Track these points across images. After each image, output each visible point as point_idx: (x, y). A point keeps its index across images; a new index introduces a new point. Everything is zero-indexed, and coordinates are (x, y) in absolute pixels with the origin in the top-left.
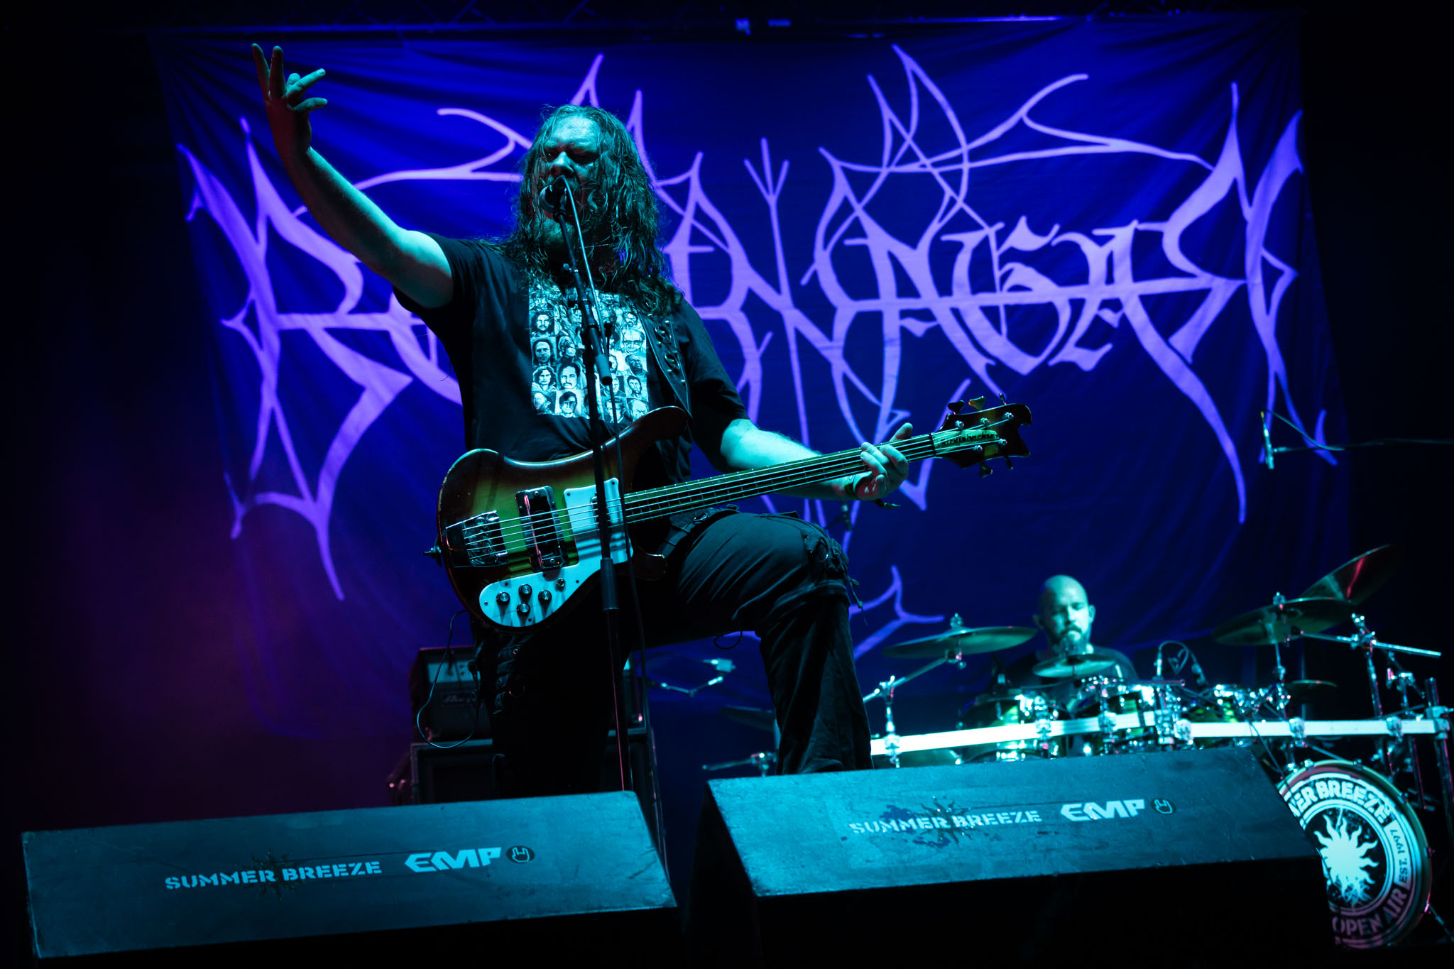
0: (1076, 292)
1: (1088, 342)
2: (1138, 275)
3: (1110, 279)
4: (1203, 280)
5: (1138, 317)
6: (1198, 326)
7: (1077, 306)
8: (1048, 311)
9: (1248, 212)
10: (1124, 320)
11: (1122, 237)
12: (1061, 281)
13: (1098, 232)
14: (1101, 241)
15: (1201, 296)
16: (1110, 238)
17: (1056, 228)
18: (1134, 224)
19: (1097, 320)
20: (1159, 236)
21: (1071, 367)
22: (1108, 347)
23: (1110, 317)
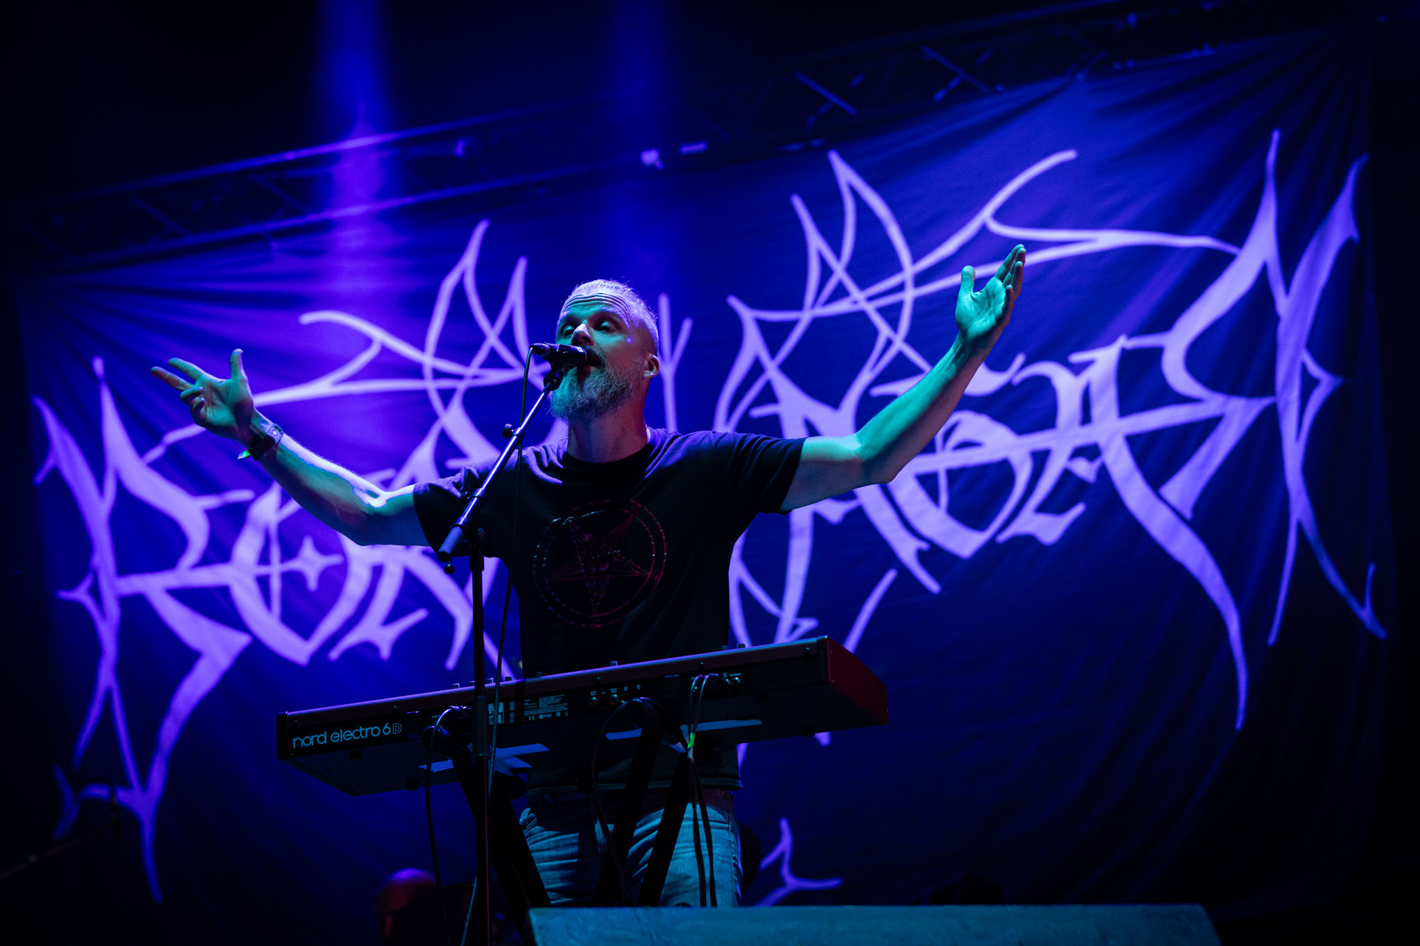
0: (1039, 440)
1: (1051, 506)
2: (1126, 407)
3: (1086, 417)
4: (1213, 403)
5: (1120, 463)
6: (1203, 467)
7: (1040, 459)
8: (1002, 472)
9: (1283, 304)
10: (1103, 472)
11: (1104, 359)
12: (1021, 429)
13: (1077, 358)
14: (1077, 369)
15: (1209, 425)
16: (1087, 364)
17: (1020, 359)
18: (1123, 342)
19: (1067, 475)
20: (1157, 353)
21: (1028, 541)
22: (1079, 509)
23: (1083, 469)
